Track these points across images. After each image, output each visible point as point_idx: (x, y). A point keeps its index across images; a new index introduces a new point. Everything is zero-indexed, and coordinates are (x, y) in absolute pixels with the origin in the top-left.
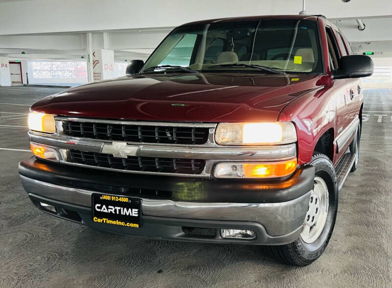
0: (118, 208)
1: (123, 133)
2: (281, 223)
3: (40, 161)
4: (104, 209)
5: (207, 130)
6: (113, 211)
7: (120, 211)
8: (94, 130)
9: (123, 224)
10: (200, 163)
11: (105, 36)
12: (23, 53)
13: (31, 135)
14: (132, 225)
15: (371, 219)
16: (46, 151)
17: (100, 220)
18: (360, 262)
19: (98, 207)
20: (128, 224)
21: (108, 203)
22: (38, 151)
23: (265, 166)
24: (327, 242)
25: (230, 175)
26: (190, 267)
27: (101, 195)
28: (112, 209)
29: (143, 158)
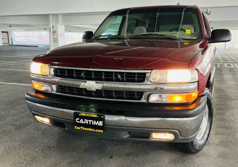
0: (90, 121)
1: (93, 75)
2: (188, 129)
3: (37, 92)
4: (82, 121)
5: (145, 74)
6: (87, 122)
7: (91, 122)
8: (75, 74)
9: (93, 130)
10: (140, 94)
11: (60, 17)
12: (10, 26)
13: (32, 77)
14: (99, 131)
15: (227, 125)
16: (43, 86)
17: (78, 128)
18: (227, 150)
19: (78, 120)
20: (96, 130)
21: (84, 118)
22: (37, 86)
23: (180, 96)
24: (207, 139)
25: (158, 101)
26: (128, 155)
27: (80, 113)
28: (86, 121)
29: (105, 91)
